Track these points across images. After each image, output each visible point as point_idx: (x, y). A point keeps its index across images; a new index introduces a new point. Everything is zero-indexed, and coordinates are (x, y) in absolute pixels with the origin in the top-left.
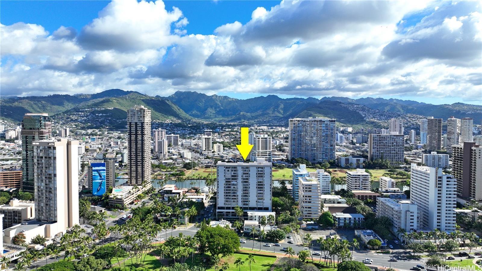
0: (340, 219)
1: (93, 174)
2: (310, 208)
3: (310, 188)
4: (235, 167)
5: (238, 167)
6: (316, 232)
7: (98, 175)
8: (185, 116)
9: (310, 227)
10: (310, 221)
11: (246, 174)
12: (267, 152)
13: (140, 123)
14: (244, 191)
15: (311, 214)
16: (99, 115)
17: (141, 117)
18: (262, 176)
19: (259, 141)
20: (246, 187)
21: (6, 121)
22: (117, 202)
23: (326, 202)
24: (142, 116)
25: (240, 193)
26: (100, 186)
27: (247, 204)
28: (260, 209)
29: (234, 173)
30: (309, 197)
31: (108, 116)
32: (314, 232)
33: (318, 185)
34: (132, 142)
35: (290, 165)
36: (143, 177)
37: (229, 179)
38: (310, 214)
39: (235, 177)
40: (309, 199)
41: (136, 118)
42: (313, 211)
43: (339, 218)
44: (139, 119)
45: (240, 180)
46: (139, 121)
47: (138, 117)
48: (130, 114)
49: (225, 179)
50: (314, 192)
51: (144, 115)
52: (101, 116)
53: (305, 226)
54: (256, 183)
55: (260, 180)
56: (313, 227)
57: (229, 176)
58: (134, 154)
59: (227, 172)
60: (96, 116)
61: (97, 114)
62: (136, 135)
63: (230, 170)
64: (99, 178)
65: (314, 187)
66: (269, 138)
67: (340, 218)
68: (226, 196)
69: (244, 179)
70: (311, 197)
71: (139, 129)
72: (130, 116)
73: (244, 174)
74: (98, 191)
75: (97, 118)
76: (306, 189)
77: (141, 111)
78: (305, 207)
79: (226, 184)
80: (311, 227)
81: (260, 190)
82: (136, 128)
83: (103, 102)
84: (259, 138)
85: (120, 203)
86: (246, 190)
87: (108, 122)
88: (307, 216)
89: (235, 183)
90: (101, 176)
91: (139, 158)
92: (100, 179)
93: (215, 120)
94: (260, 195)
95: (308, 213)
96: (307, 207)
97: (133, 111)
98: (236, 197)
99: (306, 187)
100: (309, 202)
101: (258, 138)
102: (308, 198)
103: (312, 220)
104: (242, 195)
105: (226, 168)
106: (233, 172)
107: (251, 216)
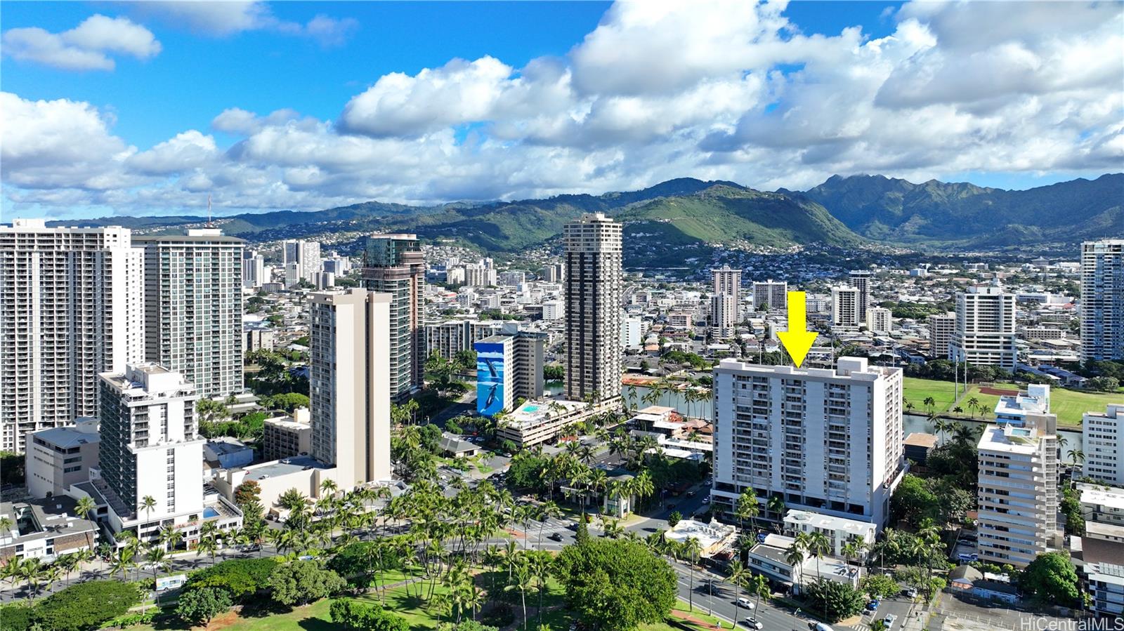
0: (1106, 590)
2: (1006, 529)
3: (1002, 465)
4: (764, 378)
5: (771, 379)
6: (997, 615)
8: (845, 235)
9: (986, 593)
10: (997, 573)
11: (794, 399)
12: (998, 337)
13: (590, 254)
14: (788, 446)
15: (1008, 548)
16: (638, 235)
17: (593, 240)
18: (842, 412)
19: (971, 305)
20: (795, 439)
21: (468, 250)
22: (509, 436)
23: (1099, 517)
24: (595, 238)
25: (776, 452)
26: (492, 394)
27: (797, 487)
28: (838, 508)
29: (760, 395)
30: (999, 492)
31: (656, 238)
32: (992, 614)
33: (1034, 460)
34: (572, 299)
35: (1077, 379)
36: (595, 383)
37: (747, 409)
38: (1002, 547)
39: (762, 406)
40: (1001, 501)
41: (582, 242)
42: (1016, 541)
43: (1102, 585)
44: (589, 245)
45: (776, 416)
46: (588, 249)
47: (587, 240)
48: (569, 233)
49: (734, 408)
50: (1015, 480)
51: (598, 235)
52: (641, 238)
53: (967, 587)
54: (823, 431)
55: (838, 420)
56: (998, 594)
57: (746, 402)
58: (576, 326)
59: (740, 389)
60: (631, 238)
61: (633, 235)
62: (582, 281)
63: (749, 384)
64: (490, 376)
65: (1016, 463)
66: (1006, 298)
67: (1105, 584)
68: (740, 455)
69: (789, 414)
70: (1006, 493)
71: (589, 267)
72: (570, 238)
73: (788, 399)
74: (488, 405)
75: (633, 242)
76: (990, 468)
77: (592, 226)
78: (987, 525)
79: (740, 424)
80: (992, 592)
81: (838, 452)
82: (582, 268)
83: (647, 207)
84: (973, 297)
85: (515, 438)
86: (794, 444)
87: (654, 251)
88: (991, 553)
89: (764, 422)
91: (588, 337)
92: (493, 380)
93: (933, 246)
94: (836, 465)
95: (996, 546)
96: (994, 524)
97: (575, 227)
98: (765, 463)
99: (991, 459)
100: (999, 510)
101: (968, 297)
102: (997, 498)
103: (1003, 570)
104: (782, 460)
105: (740, 378)
106: (756, 392)
107: (793, 524)
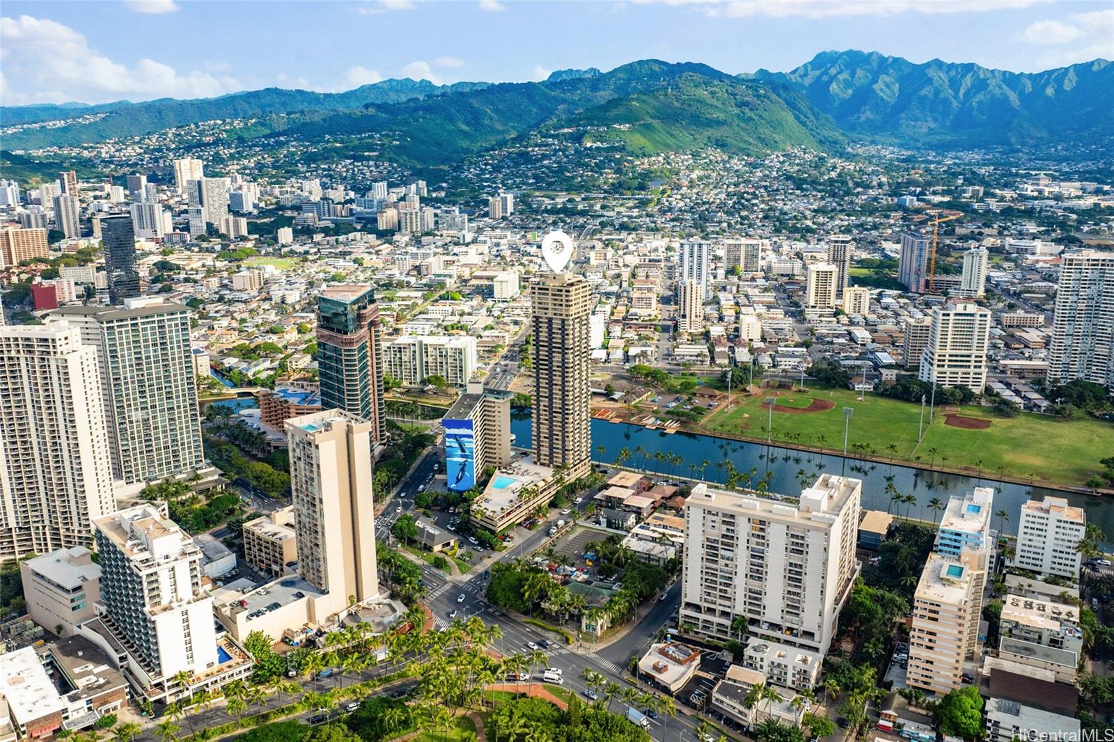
1: (448, 444)
2: (932, 663)
3: (933, 611)
4: (732, 515)
5: (739, 517)
7: (456, 445)
11: (758, 537)
12: (969, 356)
13: (558, 319)
15: (932, 678)
16: (594, 145)
17: (561, 305)
18: (801, 552)
20: (758, 571)
22: (484, 524)
24: (564, 303)
25: (740, 581)
26: (462, 470)
27: (758, 613)
29: (728, 530)
30: (931, 633)
31: (616, 150)
35: (1039, 403)
36: (564, 451)
37: (716, 541)
38: (927, 676)
39: (729, 540)
40: (931, 641)
41: (550, 306)
42: (937, 673)
43: (996, 723)
44: (557, 309)
45: (742, 549)
46: (557, 315)
47: (555, 305)
49: (704, 538)
50: (944, 624)
52: (598, 149)
54: (783, 567)
55: (797, 559)
57: (715, 533)
59: (710, 523)
60: (586, 149)
61: (589, 145)
63: (718, 520)
64: (459, 452)
65: (946, 611)
68: (707, 580)
69: (753, 549)
70: (934, 635)
71: (558, 333)
73: (753, 536)
74: (458, 480)
75: (587, 156)
76: (924, 613)
79: (708, 553)
81: (795, 586)
82: (551, 332)
84: (948, 315)
85: (489, 527)
86: (757, 575)
87: (612, 168)
88: (918, 681)
89: (730, 554)
90: (463, 450)
92: (462, 456)
94: (794, 597)
95: (922, 675)
98: (730, 589)
99: (925, 606)
100: (927, 647)
101: (945, 315)
102: (928, 637)
104: (746, 588)
105: (710, 512)
106: (725, 527)
107: (751, 657)
